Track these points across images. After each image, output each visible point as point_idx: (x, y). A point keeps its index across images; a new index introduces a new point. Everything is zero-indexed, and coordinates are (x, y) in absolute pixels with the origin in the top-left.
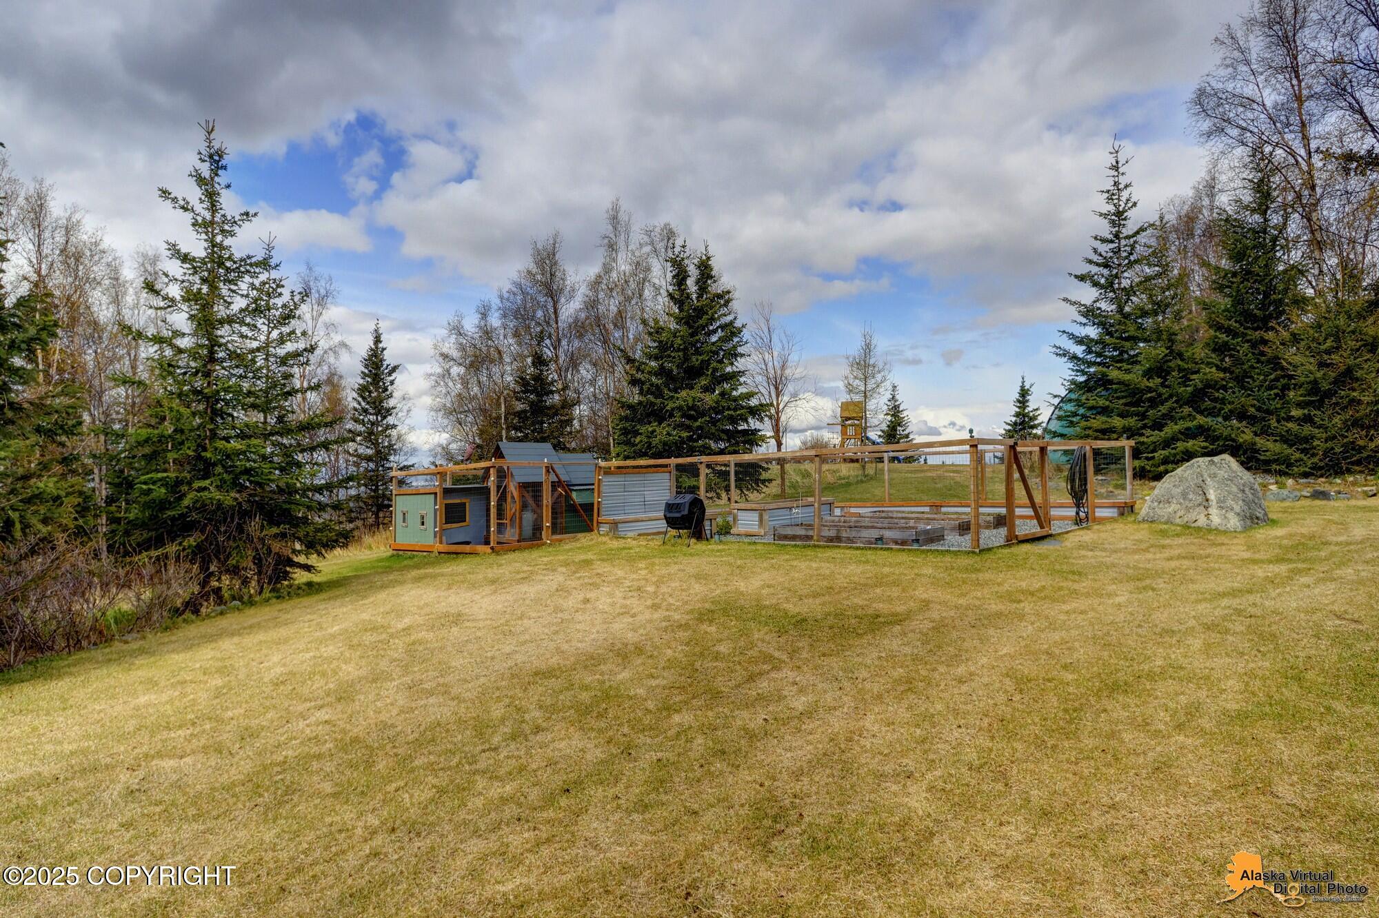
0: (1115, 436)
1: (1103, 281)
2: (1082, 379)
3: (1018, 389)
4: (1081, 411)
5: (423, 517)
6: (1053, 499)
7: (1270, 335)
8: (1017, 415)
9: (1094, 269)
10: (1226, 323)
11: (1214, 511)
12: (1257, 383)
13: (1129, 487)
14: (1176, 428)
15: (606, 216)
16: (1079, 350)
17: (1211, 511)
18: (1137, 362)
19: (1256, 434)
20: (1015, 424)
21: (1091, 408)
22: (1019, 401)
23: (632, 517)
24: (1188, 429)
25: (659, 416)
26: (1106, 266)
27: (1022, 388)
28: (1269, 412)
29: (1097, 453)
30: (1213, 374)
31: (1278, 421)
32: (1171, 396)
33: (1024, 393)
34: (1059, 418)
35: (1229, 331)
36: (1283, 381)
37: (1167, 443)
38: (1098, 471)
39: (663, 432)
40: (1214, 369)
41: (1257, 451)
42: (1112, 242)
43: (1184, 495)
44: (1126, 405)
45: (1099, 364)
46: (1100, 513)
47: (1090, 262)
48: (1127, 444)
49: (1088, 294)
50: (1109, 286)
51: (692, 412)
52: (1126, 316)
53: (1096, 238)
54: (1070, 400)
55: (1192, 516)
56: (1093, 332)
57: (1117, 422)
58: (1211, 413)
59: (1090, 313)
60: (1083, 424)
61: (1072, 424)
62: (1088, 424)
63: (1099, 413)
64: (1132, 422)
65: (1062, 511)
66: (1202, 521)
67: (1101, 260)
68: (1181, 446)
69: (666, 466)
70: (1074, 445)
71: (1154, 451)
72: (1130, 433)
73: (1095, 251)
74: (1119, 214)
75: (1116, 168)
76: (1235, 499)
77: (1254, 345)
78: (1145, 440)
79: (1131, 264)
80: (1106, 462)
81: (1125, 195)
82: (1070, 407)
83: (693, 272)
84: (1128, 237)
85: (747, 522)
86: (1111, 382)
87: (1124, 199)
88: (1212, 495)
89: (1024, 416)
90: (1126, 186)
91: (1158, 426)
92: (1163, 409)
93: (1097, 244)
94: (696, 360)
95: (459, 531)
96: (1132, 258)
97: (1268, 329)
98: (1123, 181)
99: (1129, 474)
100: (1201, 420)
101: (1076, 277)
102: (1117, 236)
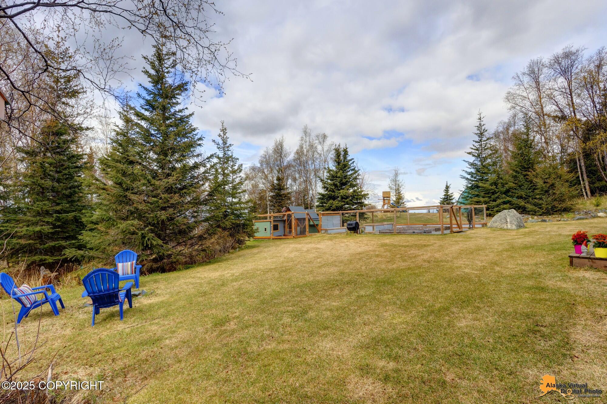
0: (481, 203)
1: (476, 155)
2: (470, 185)
3: (445, 186)
4: (470, 196)
5: (265, 229)
6: (463, 223)
7: (529, 173)
8: (445, 195)
9: (473, 151)
10: (516, 169)
11: (509, 224)
12: (526, 188)
13: (485, 219)
14: (500, 201)
15: (302, 130)
16: (469, 177)
17: (508, 224)
18: (487, 181)
19: (525, 203)
20: (444, 198)
21: (473, 195)
22: (445, 190)
23: (330, 228)
24: (504, 201)
25: (334, 198)
26: (477, 150)
27: (447, 186)
28: (529, 196)
29: (475, 209)
30: (511, 185)
31: (532, 199)
32: (499, 191)
33: (447, 188)
34: (462, 198)
35: (516, 172)
36: (534, 187)
37: (498, 206)
38: (476, 214)
39: (336, 203)
40: (512, 183)
41: (525, 208)
42: (479, 142)
43: (501, 220)
44: (484, 194)
45: (476, 181)
46: (476, 226)
47: (472, 149)
48: (484, 206)
49: (472, 159)
50: (478, 156)
51: (344, 198)
52: (484, 166)
53: (474, 141)
54: (466, 192)
55: (503, 226)
56: (473, 170)
57: (482, 199)
58: (512, 197)
59: (472, 164)
60: (471, 200)
61: (467, 200)
62: (472, 200)
63: (476, 196)
64: (486, 199)
65: (465, 225)
66: (505, 227)
67: (475, 148)
68: (502, 206)
69: (338, 213)
70: (468, 207)
71: (494, 208)
72: (486, 203)
73: (474, 145)
74: (481, 134)
75: (480, 119)
76: (515, 221)
77: (525, 176)
78: (491, 205)
79: (485, 149)
80: (478, 212)
81: (483, 128)
82: (466, 194)
83: (342, 153)
84: (484, 141)
85: (369, 229)
86: (480, 187)
87: (483, 129)
88: (508, 220)
89: (447, 196)
90: (484, 125)
91: (494, 200)
92: (496, 195)
93: (474, 143)
94: (344, 181)
95: (277, 233)
96: (486, 148)
97: (529, 171)
98: (482, 123)
99: (485, 215)
100: (508, 199)
101: (468, 153)
102: (481, 141)
